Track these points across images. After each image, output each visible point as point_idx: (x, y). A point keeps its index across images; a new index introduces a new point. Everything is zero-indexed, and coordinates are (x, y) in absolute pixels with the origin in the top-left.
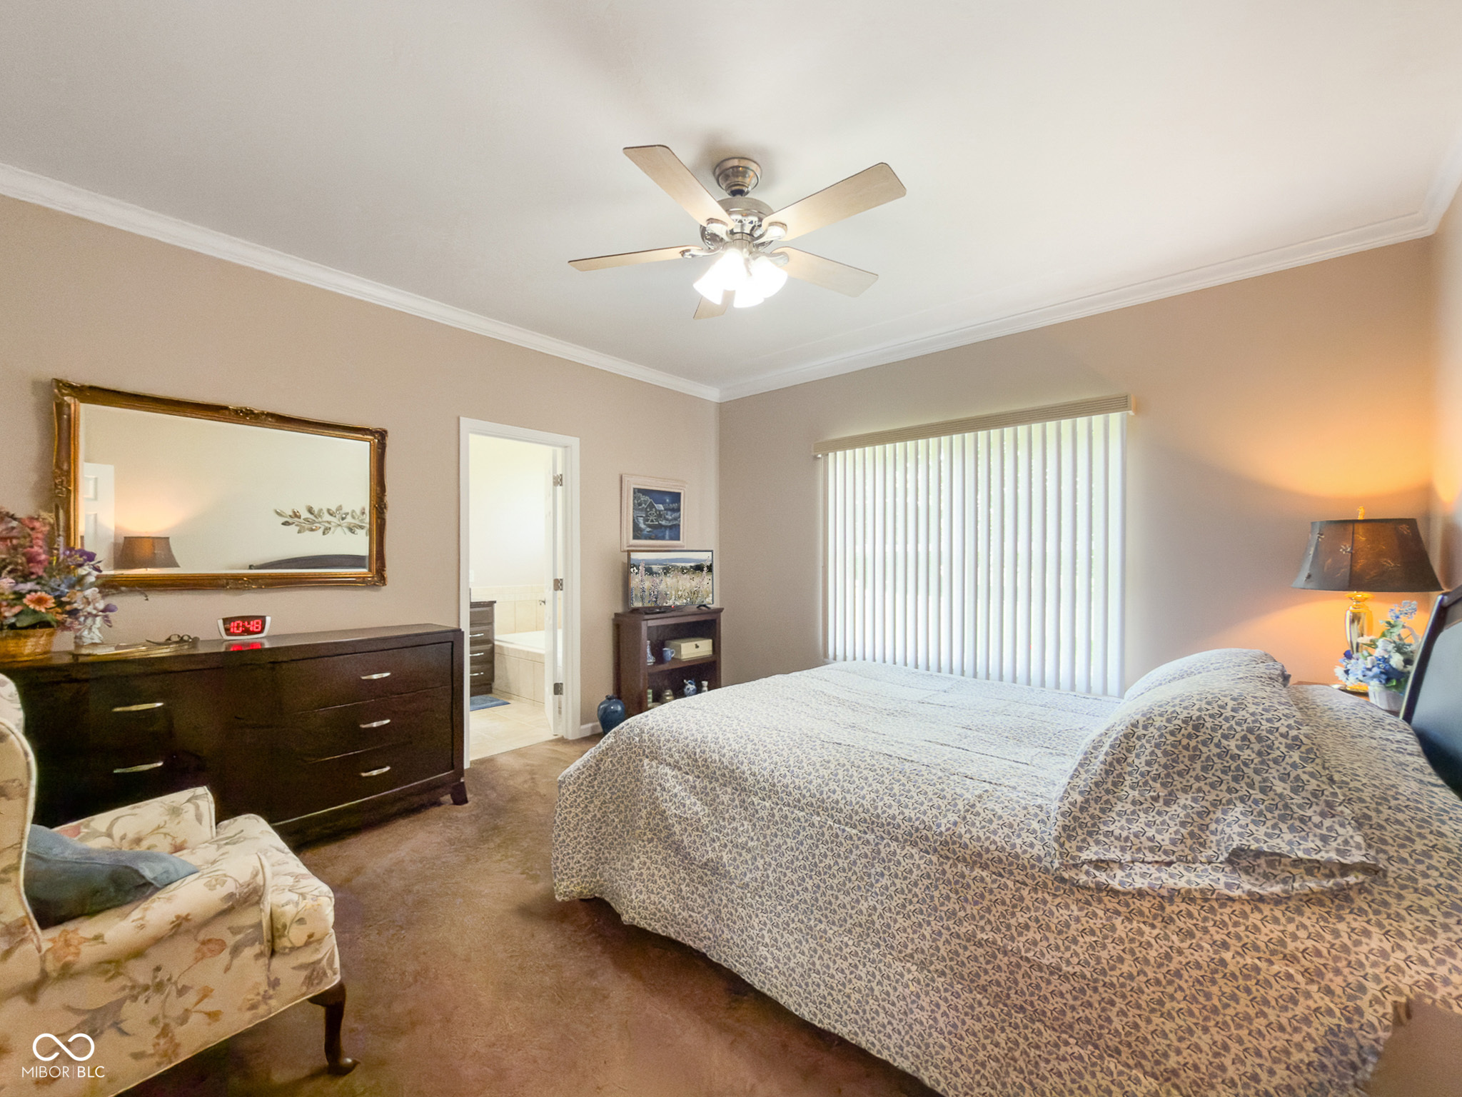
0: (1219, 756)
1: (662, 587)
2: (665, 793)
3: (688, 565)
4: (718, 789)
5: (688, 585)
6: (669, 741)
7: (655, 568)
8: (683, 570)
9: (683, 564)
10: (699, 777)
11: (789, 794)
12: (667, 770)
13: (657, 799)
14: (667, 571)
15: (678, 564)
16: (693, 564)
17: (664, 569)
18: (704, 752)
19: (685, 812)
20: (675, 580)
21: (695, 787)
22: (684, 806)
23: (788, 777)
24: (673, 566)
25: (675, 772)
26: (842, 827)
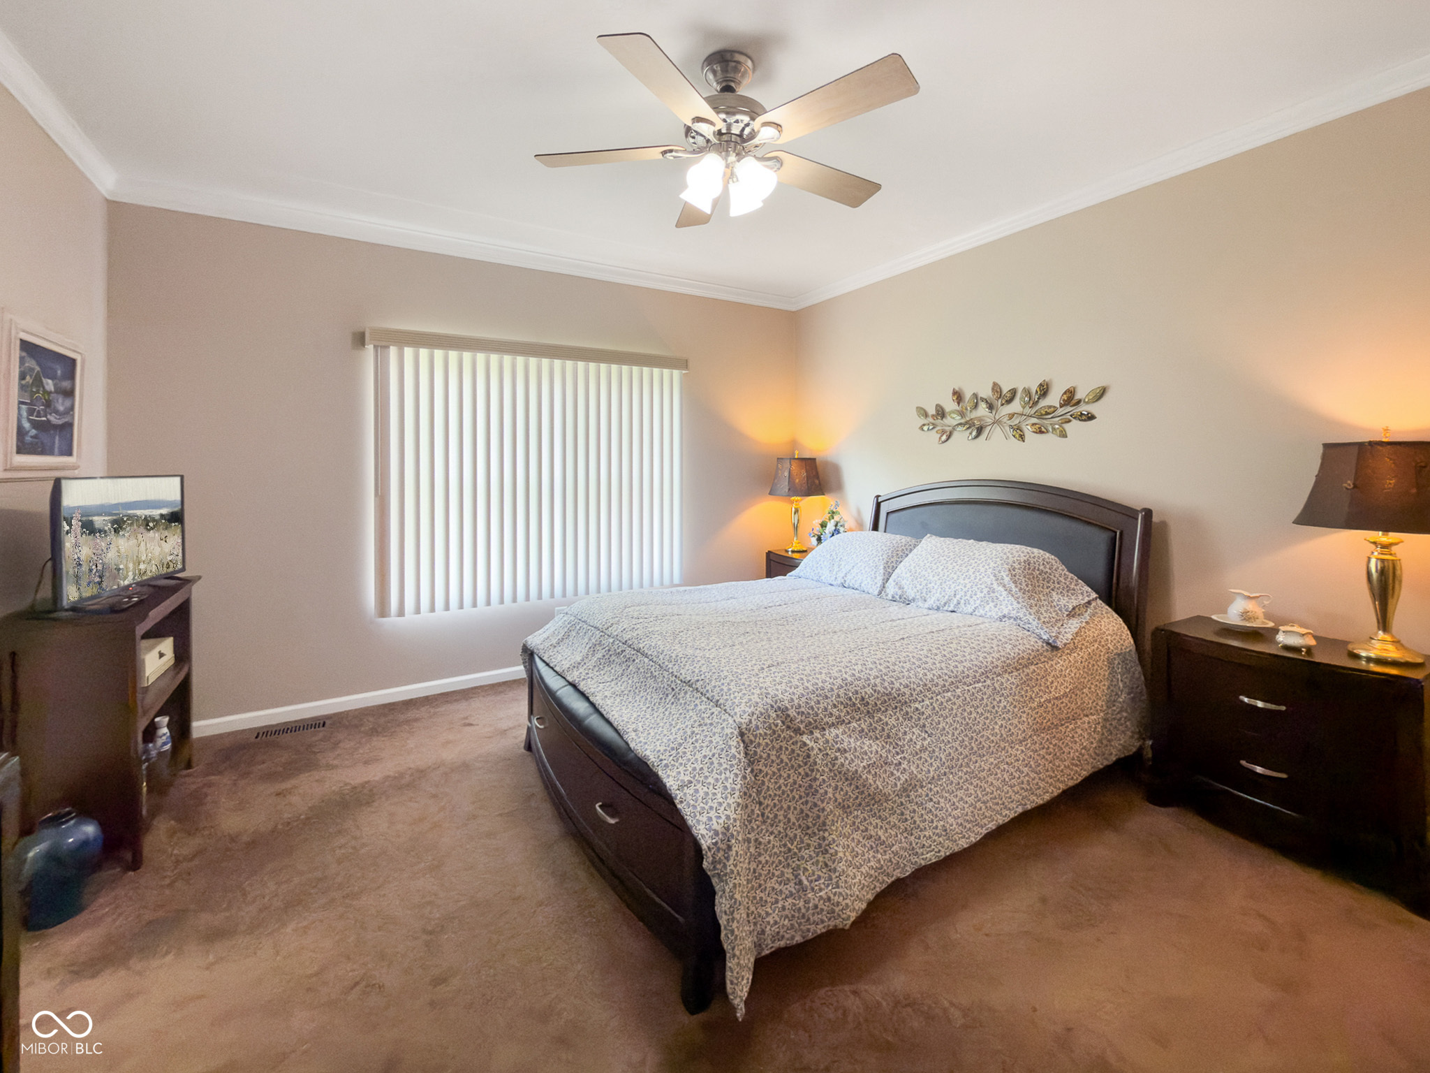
0: (1040, 574)
1: (111, 556)
2: (847, 755)
3: (156, 513)
4: (883, 717)
5: (157, 551)
6: (819, 702)
7: (98, 521)
8: (147, 523)
9: (147, 512)
10: (860, 719)
11: (937, 685)
12: (834, 731)
13: (843, 765)
14: (119, 525)
15: (139, 512)
16: (164, 511)
17: (114, 522)
18: (857, 692)
19: (870, 758)
20: (133, 542)
21: (863, 730)
22: (866, 754)
23: (928, 674)
24: (130, 517)
25: (842, 728)
26: (974, 686)
